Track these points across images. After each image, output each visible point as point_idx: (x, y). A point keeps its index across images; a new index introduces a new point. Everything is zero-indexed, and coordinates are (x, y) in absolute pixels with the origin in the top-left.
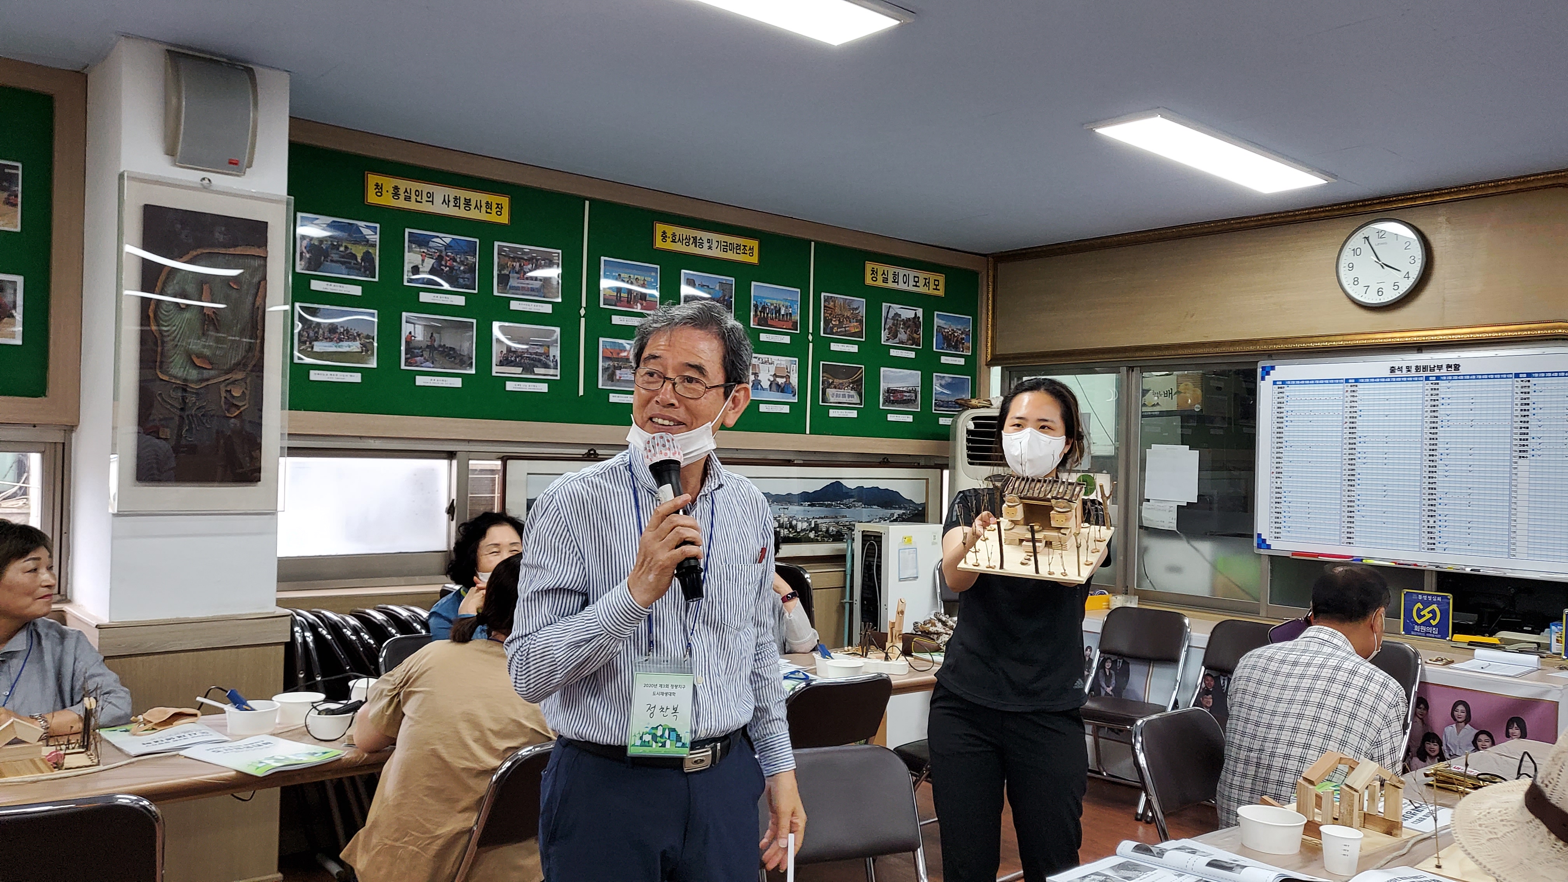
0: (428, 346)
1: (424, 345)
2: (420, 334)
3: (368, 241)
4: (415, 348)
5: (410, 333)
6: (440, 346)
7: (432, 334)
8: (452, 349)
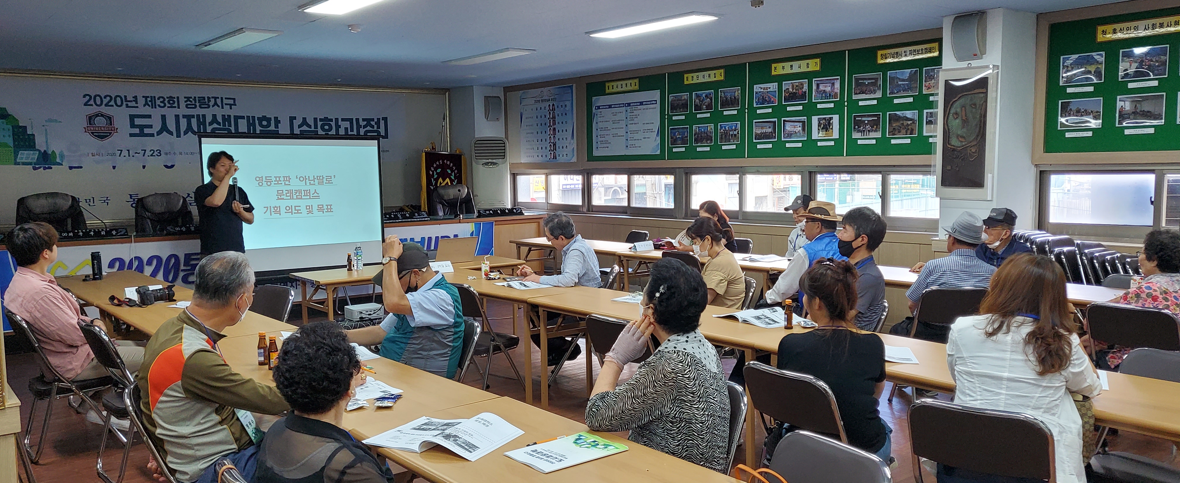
0: (1133, 113)
1: (1130, 113)
2: (1128, 106)
3: (1098, 62)
4: (1124, 114)
5: (1122, 106)
6: (1141, 111)
7: (1136, 106)
8: (1148, 112)
